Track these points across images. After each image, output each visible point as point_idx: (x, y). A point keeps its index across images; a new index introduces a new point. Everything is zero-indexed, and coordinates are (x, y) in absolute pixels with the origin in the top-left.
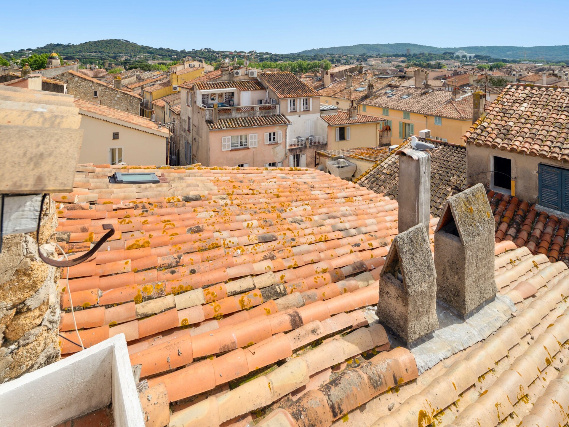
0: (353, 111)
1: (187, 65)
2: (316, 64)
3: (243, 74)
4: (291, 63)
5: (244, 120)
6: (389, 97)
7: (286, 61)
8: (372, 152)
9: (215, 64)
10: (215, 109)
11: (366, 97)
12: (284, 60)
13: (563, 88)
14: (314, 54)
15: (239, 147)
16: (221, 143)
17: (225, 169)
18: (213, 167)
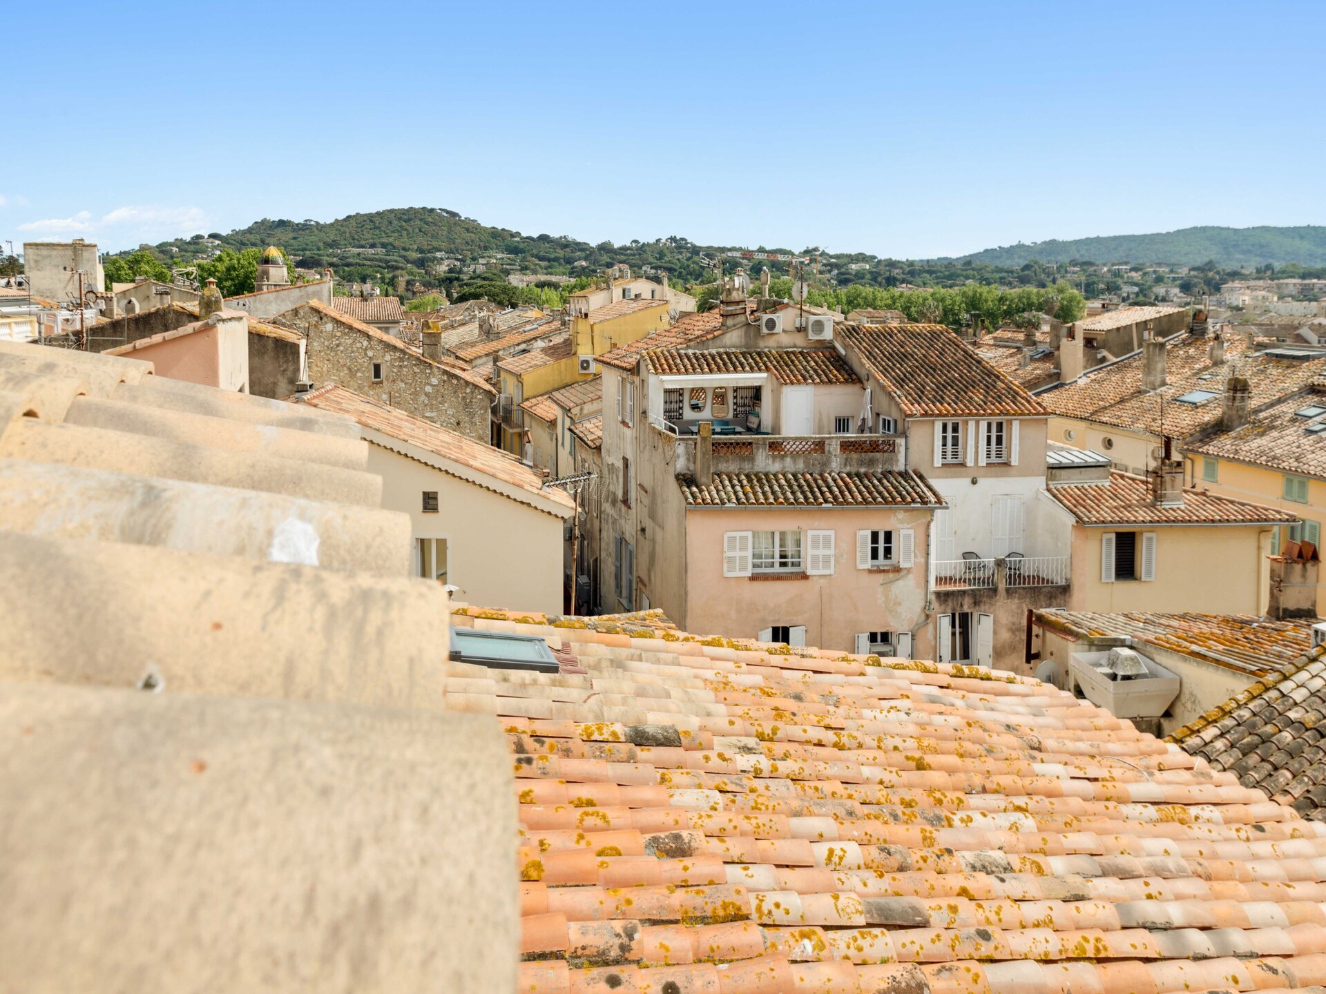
0: (1167, 478)
1: (617, 292)
2: (1029, 298)
3: (790, 327)
4: (943, 291)
5: (793, 481)
6: (1310, 432)
7: (925, 284)
8: (1239, 636)
9: (699, 289)
10: (704, 439)
11: (1219, 428)
12: (919, 280)
14: (1023, 263)
15: (777, 569)
16: (722, 552)
17: (747, 649)
18: (709, 638)
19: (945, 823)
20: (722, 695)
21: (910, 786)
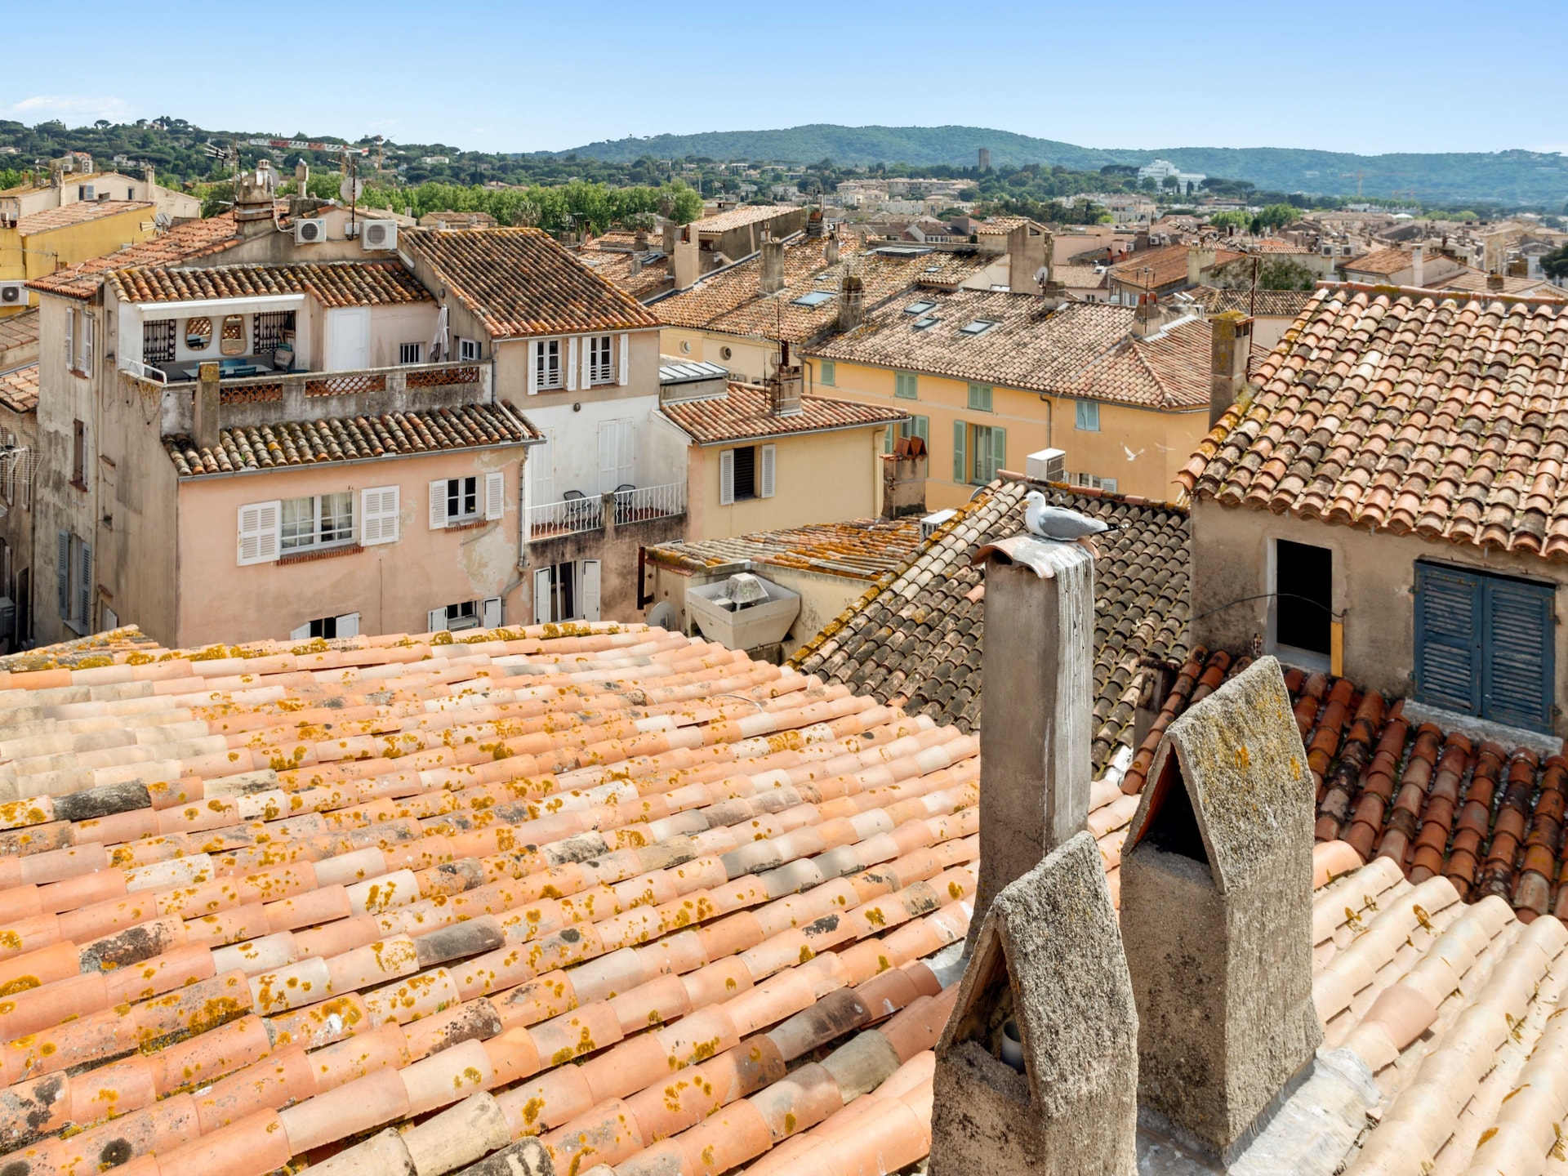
0: (785, 385)
1: (69, 191)
2: (641, 198)
3: (337, 234)
4: (541, 190)
5: (341, 429)
6: (918, 328)
7: (519, 182)
9: (204, 187)
10: (207, 385)
11: (835, 330)
12: (512, 177)
13: (1485, 298)
14: (634, 158)
15: (318, 545)
16: (236, 532)
17: (261, 654)
18: (203, 650)
19: (528, 816)
20: (219, 724)
21: (484, 782)
